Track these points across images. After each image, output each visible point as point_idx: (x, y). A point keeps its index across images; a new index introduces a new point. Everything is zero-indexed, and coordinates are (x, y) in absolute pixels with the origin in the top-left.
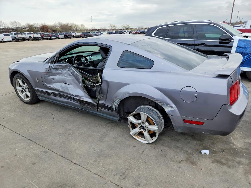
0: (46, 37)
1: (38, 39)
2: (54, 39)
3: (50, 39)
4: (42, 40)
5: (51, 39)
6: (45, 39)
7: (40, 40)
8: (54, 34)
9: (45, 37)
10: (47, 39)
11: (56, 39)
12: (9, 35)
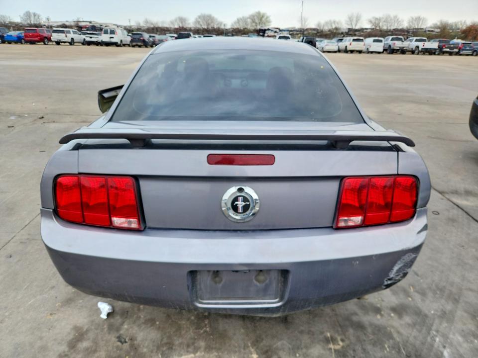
0: (448, 50)
1: (430, 52)
2: (468, 55)
3: (458, 54)
4: (438, 54)
5: (461, 55)
6: (446, 52)
7: (434, 54)
8: (471, 45)
9: (445, 50)
10: (450, 54)
11: (472, 55)
12: (381, 41)
